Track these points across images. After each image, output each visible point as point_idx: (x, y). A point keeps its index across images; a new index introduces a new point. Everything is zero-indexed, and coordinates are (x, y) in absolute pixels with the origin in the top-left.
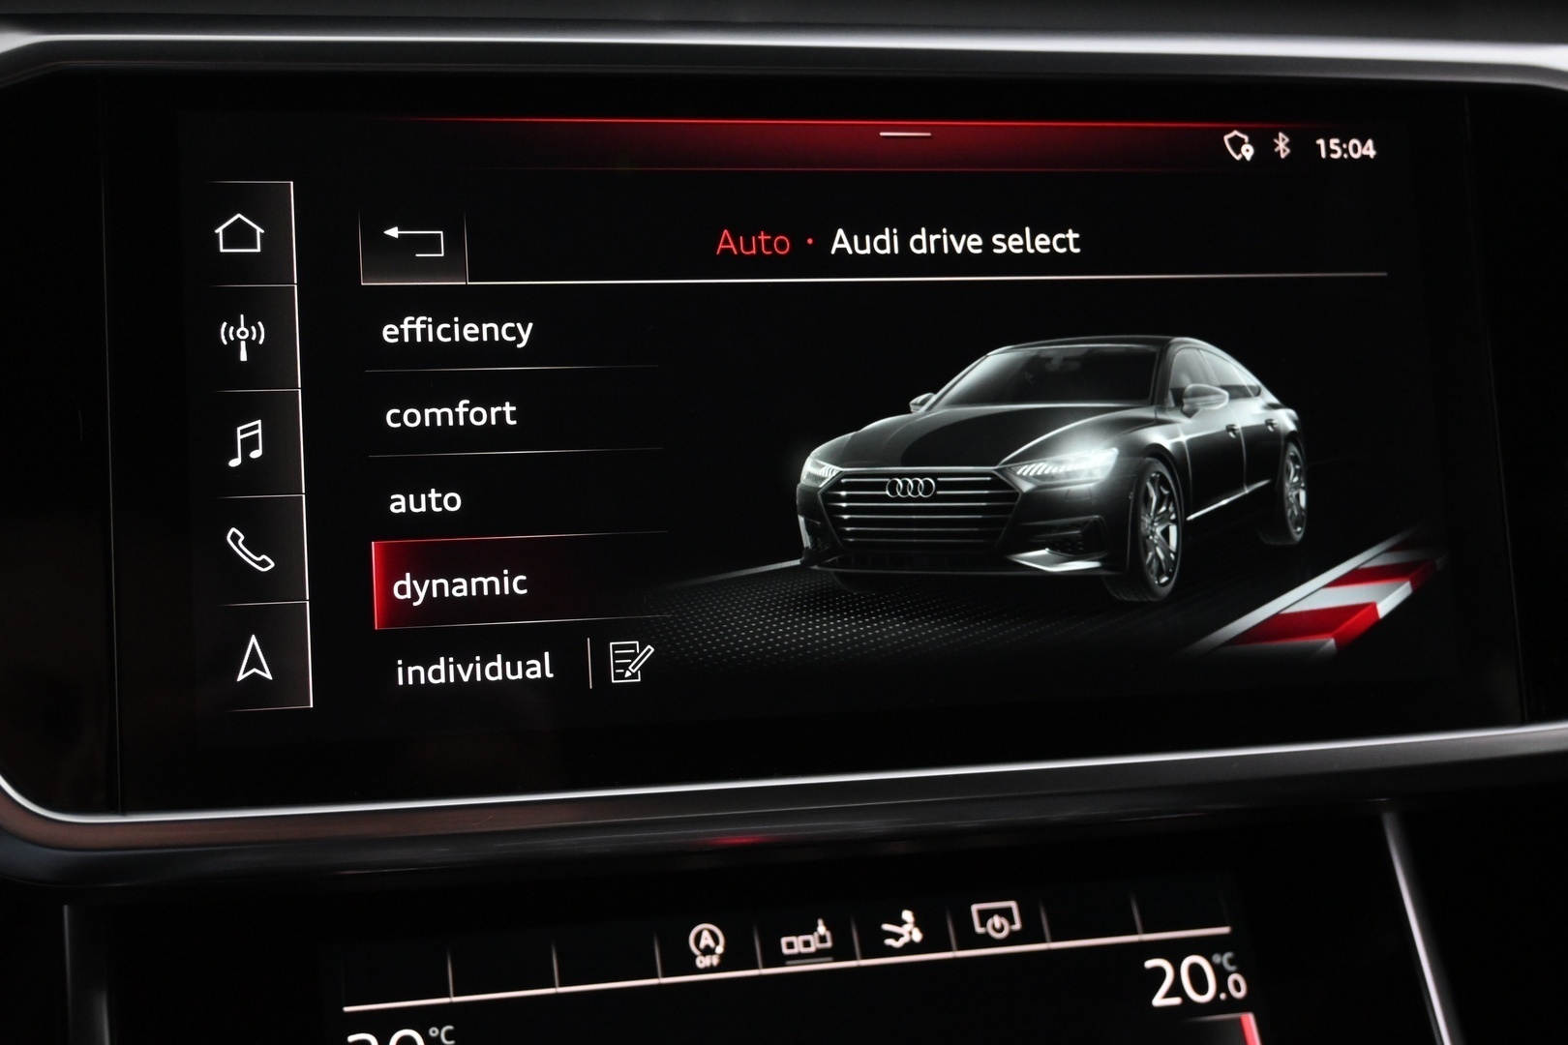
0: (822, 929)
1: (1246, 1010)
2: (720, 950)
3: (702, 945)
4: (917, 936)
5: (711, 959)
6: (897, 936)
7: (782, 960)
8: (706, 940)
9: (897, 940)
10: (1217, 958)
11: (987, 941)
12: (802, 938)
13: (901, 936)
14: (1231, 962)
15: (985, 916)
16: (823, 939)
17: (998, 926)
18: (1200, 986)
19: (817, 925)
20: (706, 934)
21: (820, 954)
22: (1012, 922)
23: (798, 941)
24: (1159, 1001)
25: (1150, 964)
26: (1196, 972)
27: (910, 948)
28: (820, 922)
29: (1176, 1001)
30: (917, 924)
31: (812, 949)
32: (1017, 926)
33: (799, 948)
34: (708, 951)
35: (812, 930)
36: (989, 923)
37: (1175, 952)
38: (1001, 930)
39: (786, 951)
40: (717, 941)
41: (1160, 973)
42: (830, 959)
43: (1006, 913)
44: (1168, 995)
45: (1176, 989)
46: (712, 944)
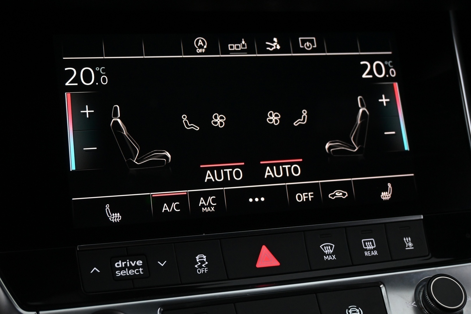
0: (243, 42)
1: (395, 81)
2: (205, 47)
3: (199, 45)
4: (278, 47)
5: (202, 50)
6: (271, 47)
7: (229, 52)
8: (200, 43)
9: (271, 48)
10: (386, 63)
11: (304, 51)
12: (235, 45)
13: (273, 47)
14: (391, 64)
15: (304, 42)
16: (244, 46)
17: (308, 45)
18: (380, 72)
19: (242, 41)
20: (200, 41)
21: (242, 51)
22: (313, 45)
23: (235, 46)
24: (364, 76)
25: (362, 63)
26: (379, 67)
27: (276, 51)
28: (243, 40)
29: (371, 76)
30: (278, 43)
31: (240, 49)
32: (315, 46)
33: (235, 48)
34: (201, 47)
35: (240, 42)
36: (305, 44)
37: (371, 60)
38: (309, 47)
39: (230, 49)
40: (204, 44)
41: (366, 66)
42: (246, 53)
43: (312, 41)
44: (368, 74)
45: (371, 72)
46: (203, 45)
